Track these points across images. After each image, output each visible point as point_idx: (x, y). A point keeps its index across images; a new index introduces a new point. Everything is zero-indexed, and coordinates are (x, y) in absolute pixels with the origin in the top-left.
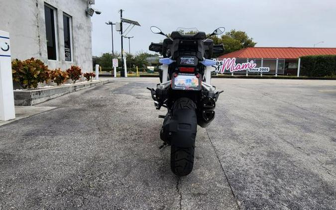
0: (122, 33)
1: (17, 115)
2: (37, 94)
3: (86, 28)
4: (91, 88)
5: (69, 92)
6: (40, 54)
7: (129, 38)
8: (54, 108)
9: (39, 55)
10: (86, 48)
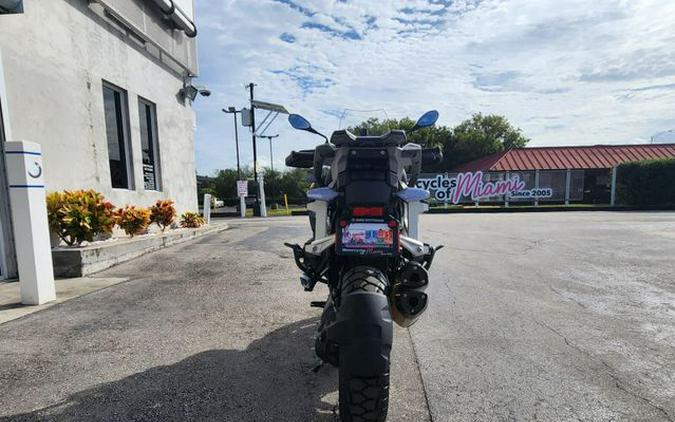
0: (254, 131)
1: (59, 294)
2: (93, 254)
3: (182, 125)
4: (195, 241)
5: (153, 250)
6: (98, 179)
7: (270, 138)
8: (125, 279)
9: (94, 180)
10: (183, 163)
